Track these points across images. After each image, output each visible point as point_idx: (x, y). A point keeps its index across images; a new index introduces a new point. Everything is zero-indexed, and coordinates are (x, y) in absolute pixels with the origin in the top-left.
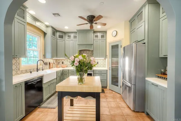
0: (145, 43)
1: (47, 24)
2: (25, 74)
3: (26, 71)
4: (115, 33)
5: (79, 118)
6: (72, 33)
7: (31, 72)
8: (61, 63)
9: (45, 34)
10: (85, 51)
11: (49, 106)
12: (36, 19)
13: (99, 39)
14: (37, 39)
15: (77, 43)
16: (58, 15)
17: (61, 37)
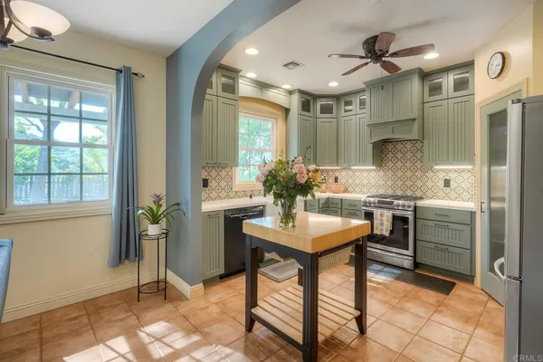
1: (287, 87)
2: (243, 198)
3: (245, 194)
4: (497, 63)
5: (290, 309)
6: (356, 93)
7: (251, 197)
9: (287, 111)
11: (272, 274)
12: (263, 86)
14: (270, 126)
15: (367, 121)
16: (296, 64)
17: (326, 110)
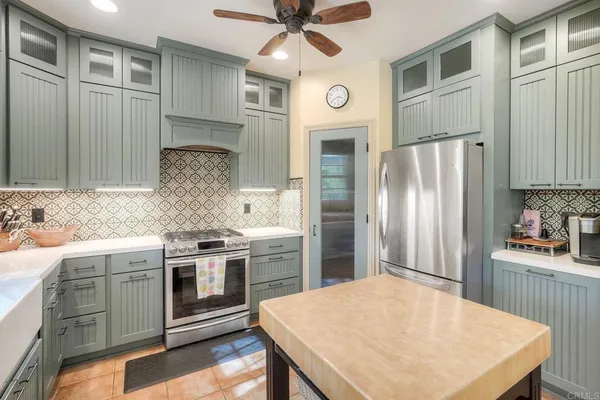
0: (481, 144)
4: (339, 96)
6: (123, 46)
8: (25, 218)
10: (188, 154)
13: (259, 106)
